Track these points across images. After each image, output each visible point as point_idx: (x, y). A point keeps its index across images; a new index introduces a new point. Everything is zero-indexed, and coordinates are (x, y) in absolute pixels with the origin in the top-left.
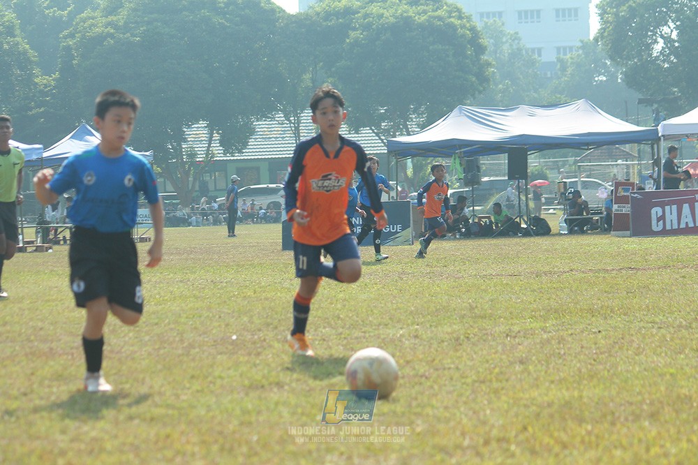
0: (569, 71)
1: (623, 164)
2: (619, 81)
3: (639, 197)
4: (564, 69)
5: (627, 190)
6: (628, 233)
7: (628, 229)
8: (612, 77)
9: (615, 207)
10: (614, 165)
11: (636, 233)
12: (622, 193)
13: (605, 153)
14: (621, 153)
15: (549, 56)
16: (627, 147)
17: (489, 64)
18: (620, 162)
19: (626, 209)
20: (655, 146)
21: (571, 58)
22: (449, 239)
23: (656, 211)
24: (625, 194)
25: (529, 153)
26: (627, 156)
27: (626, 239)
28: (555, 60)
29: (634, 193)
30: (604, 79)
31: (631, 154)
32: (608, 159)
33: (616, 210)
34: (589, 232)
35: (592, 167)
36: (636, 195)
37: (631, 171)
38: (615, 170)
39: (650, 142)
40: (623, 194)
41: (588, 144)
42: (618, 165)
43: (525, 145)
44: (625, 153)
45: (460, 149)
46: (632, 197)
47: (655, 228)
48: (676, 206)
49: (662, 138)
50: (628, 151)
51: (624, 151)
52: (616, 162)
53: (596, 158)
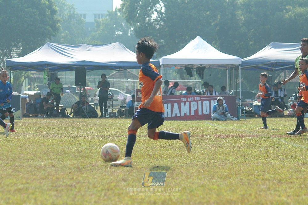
0: (101, 28)
2: (129, 35)
4: (98, 26)
8: (125, 32)
10: (126, 81)
12: (140, 95)
13: (122, 74)
14: (131, 75)
15: (90, 19)
17: (58, 21)
18: (129, 80)
21: (103, 21)
22: (40, 118)
26: (134, 77)
28: (94, 21)
30: (121, 33)
32: (123, 78)
33: (137, 105)
34: (119, 117)
37: (136, 85)
38: (127, 84)
41: (120, 67)
42: (128, 82)
44: (133, 75)
45: (48, 67)
48: (170, 104)
49: (162, 66)
50: (135, 74)
51: (132, 74)
52: (128, 79)
53: (117, 77)
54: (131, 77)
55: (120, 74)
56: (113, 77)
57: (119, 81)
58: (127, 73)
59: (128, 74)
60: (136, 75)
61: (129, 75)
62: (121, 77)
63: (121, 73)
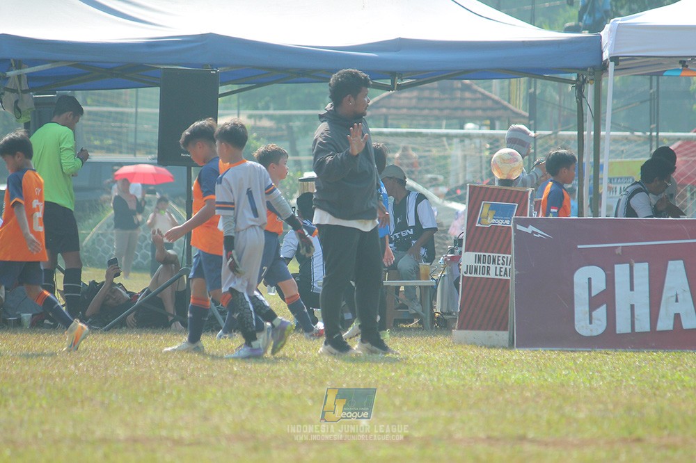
1: (483, 136)
3: (540, 233)
5: (500, 212)
6: (504, 335)
7: (501, 325)
9: (468, 259)
10: (456, 136)
11: (526, 338)
12: (489, 219)
14: (479, 103)
16: (495, 89)
18: (470, 127)
19: (501, 267)
20: (589, 90)
23: (588, 279)
24: (500, 223)
25: (222, 90)
26: (494, 114)
27: (493, 351)
29: (526, 223)
31: (506, 108)
32: (438, 118)
33: (470, 269)
35: (391, 140)
36: (530, 229)
38: (456, 151)
39: (574, 77)
40: (491, 221)
41: (393, 75)
42: (463, 138)
43: (213, 66)
44: (489, 103)
46: (516, 231)
47: (583, 326)
48: (646, 265)
49: (611, 65)
50: (496, 97)
51: (486, 98)
52: (462, 128)
53: (405, 111)
54: (480, 113)
55: (419, 99)
56: (384, 110)
57: (420, 134)
58: (458, 94)
59: (463, 99)
60: (506, 103)
61: (468, 103)
62: (426, 112)
63: (426, 94)
